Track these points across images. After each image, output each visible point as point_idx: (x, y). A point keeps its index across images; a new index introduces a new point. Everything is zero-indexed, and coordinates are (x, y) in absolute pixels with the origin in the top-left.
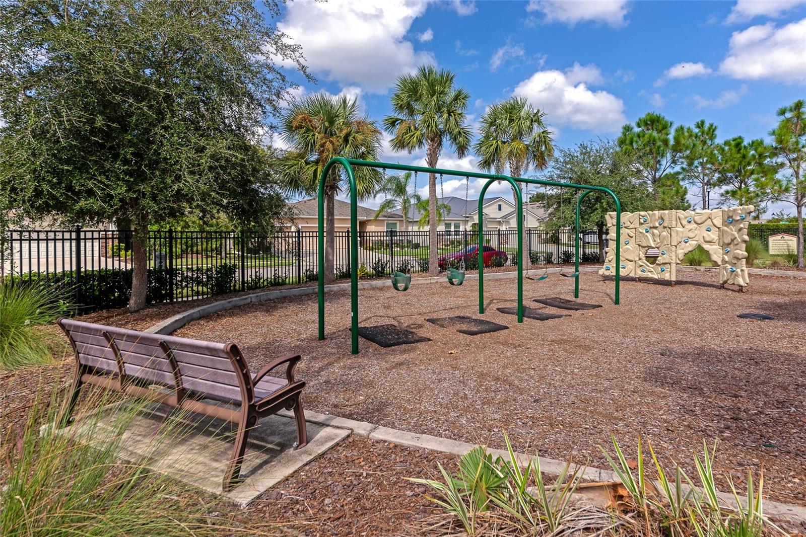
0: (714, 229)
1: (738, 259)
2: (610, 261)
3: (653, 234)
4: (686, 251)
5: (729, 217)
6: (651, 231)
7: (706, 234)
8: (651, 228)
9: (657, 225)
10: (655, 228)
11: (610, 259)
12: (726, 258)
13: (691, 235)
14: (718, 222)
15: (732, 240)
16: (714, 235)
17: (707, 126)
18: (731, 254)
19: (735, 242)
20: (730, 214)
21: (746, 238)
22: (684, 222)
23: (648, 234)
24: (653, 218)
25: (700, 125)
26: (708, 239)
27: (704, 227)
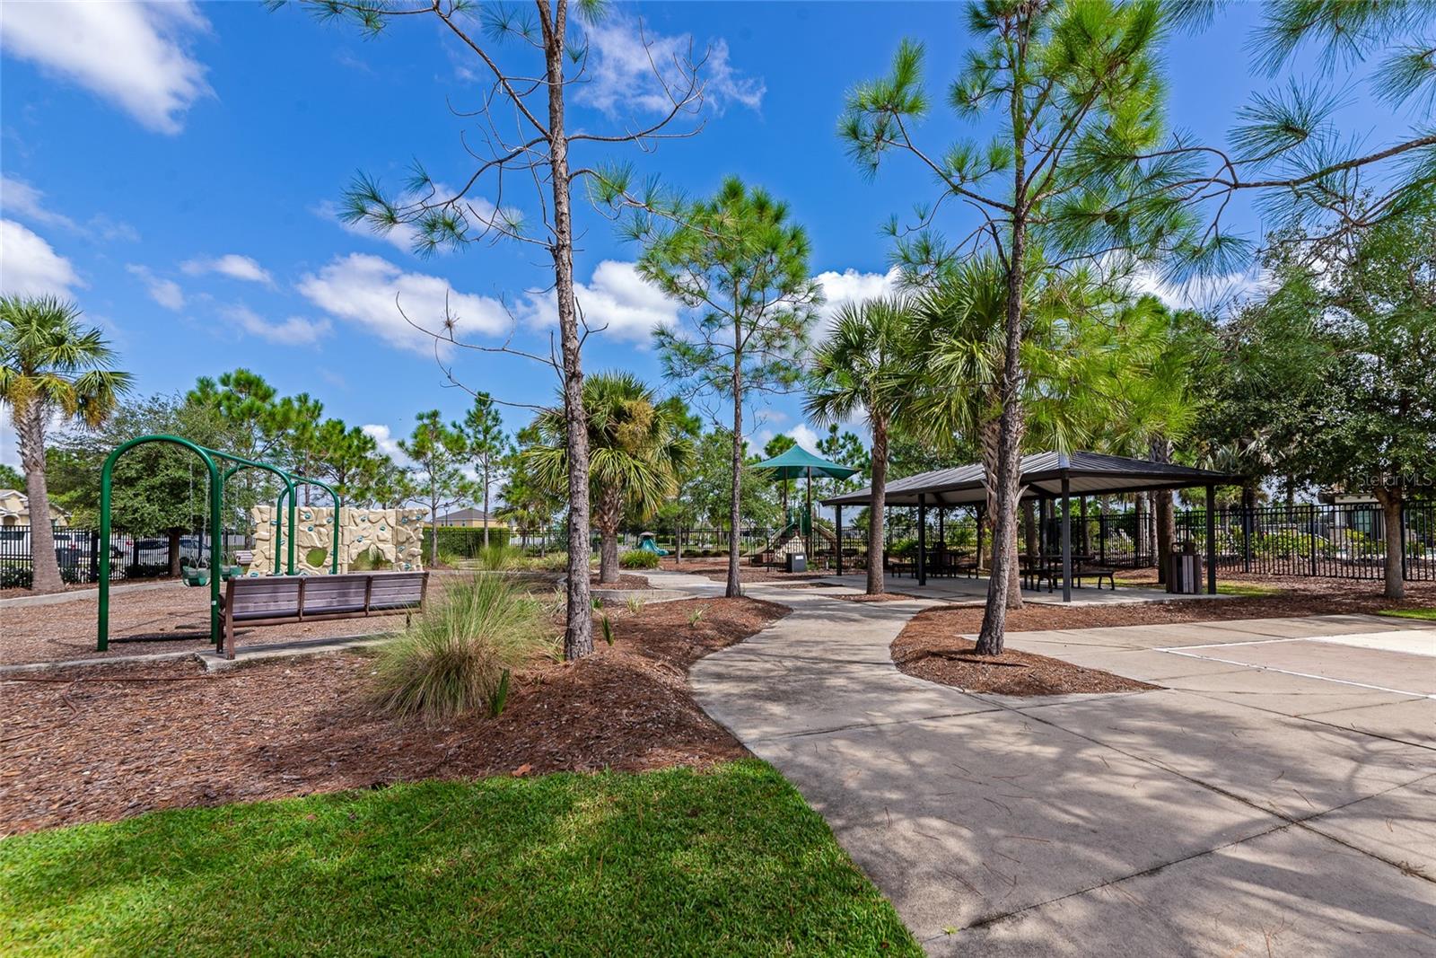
0: (388, 528)
1: (414, 556)
2: (257, 566)
3: (319, 533)
4: (360, 550)
5: (404, 517)
6: (316, 529)
7: (380, 533)
8: (316, 526)
9: (325, 522)
10: (323, 526)
11: (257, 563)
12: (401, 556)
13: (365, 534)
14: (392, 521)
15: (408, 539)
16: (387, 534)
17: (311, 403)
18: (406, 552)
19: (411, 540)
20: (406, 514)
21: (422, 537)
22: (358, 521)
23: (311, 533)
24: (320, 515)
25: (303, 399)
26: (382, 538)
27: (378, 526)
